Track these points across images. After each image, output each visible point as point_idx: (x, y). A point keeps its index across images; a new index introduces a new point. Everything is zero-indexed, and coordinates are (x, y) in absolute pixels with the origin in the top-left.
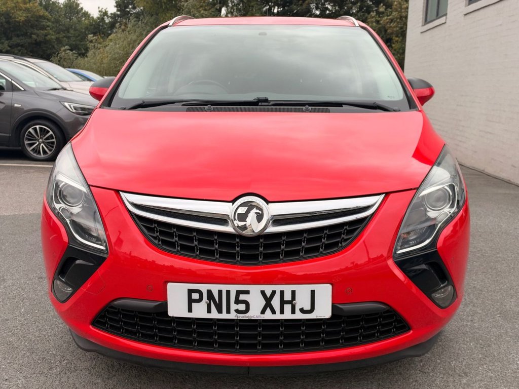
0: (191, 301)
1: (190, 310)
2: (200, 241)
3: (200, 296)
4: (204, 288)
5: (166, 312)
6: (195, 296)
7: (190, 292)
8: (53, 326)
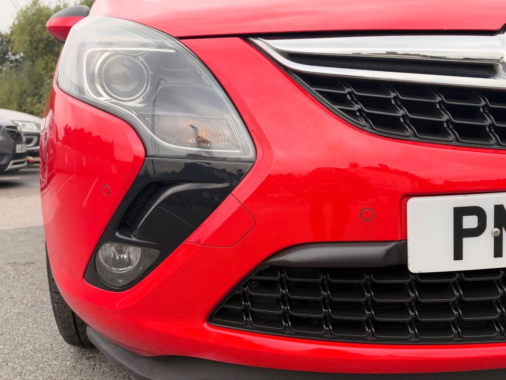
0: (460, 234)
1: (458, 255)
2: (456, 111)
3: (479, 221)
4: (488, 202)
5: (405, 265)
6: (470, 222)
7: (459, 213)
8: (41, 366)
